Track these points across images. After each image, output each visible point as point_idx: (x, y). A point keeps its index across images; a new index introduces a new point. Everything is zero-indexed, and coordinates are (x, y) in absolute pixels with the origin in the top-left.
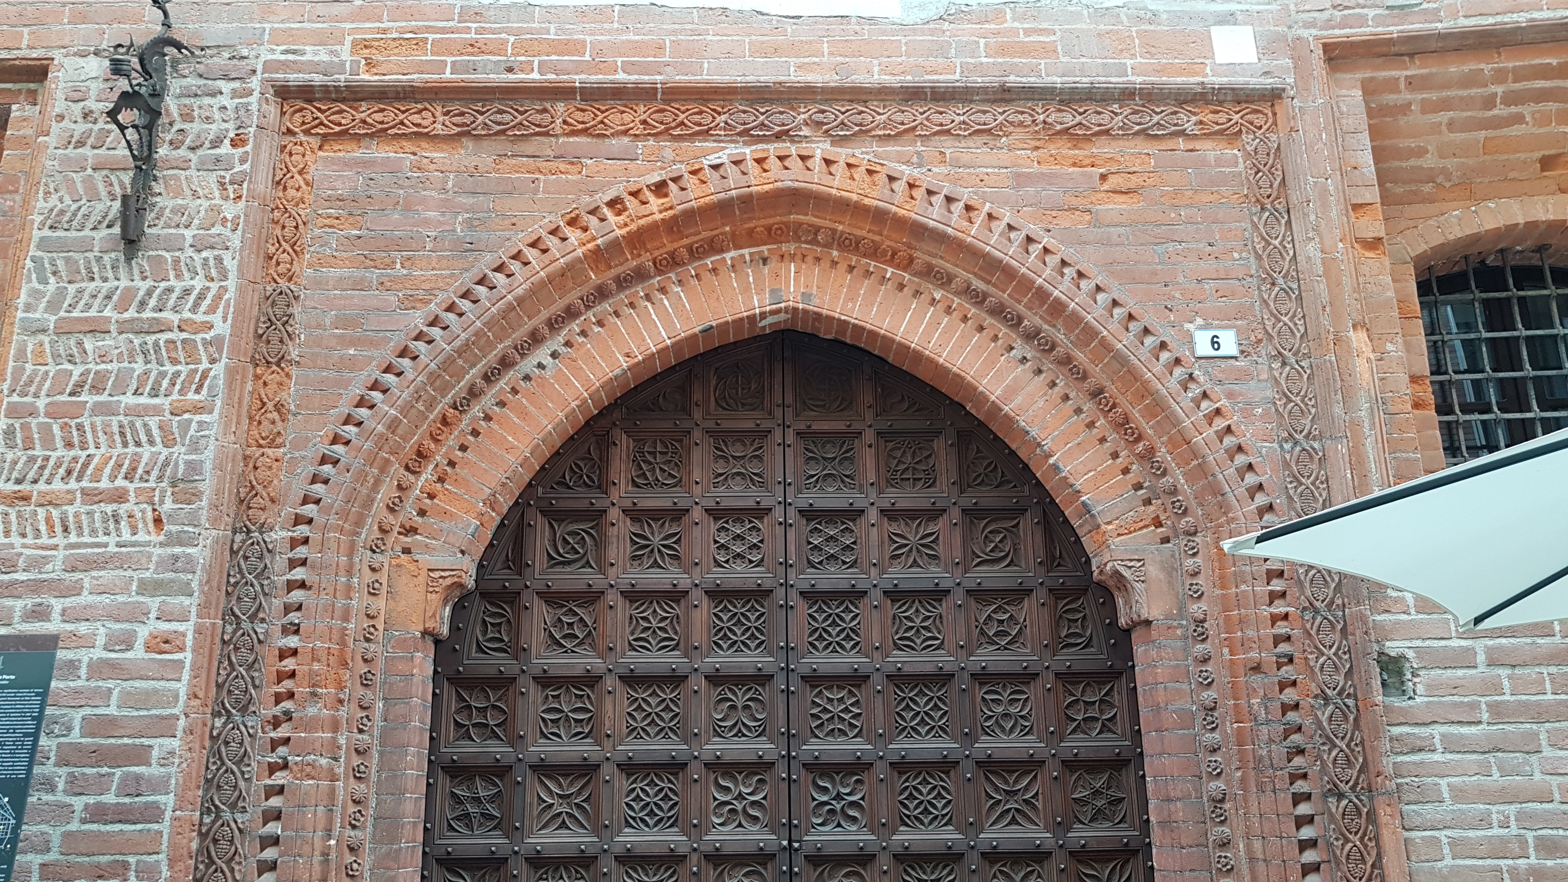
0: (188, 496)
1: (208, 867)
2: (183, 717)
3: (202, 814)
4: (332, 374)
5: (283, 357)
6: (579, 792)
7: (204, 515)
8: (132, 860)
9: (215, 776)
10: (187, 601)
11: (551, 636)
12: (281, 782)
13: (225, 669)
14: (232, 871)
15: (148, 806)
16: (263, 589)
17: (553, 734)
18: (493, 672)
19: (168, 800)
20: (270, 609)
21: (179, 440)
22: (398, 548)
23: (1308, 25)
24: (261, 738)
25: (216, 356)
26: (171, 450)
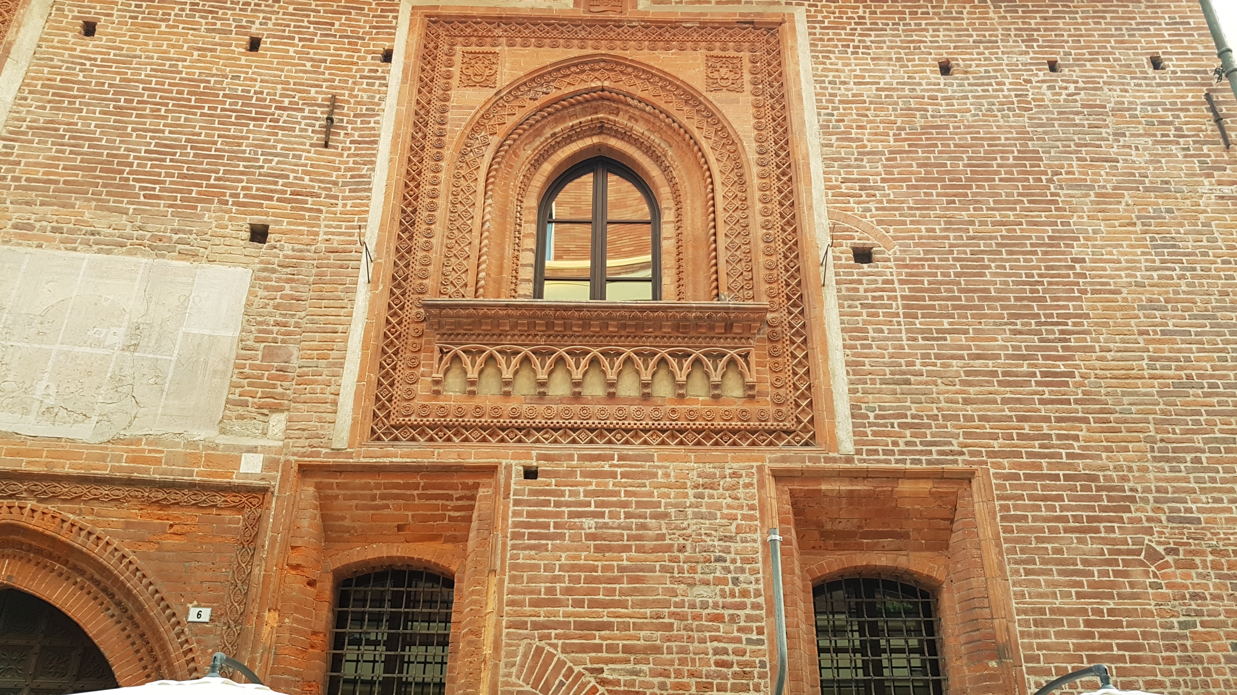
23: (294, 454)
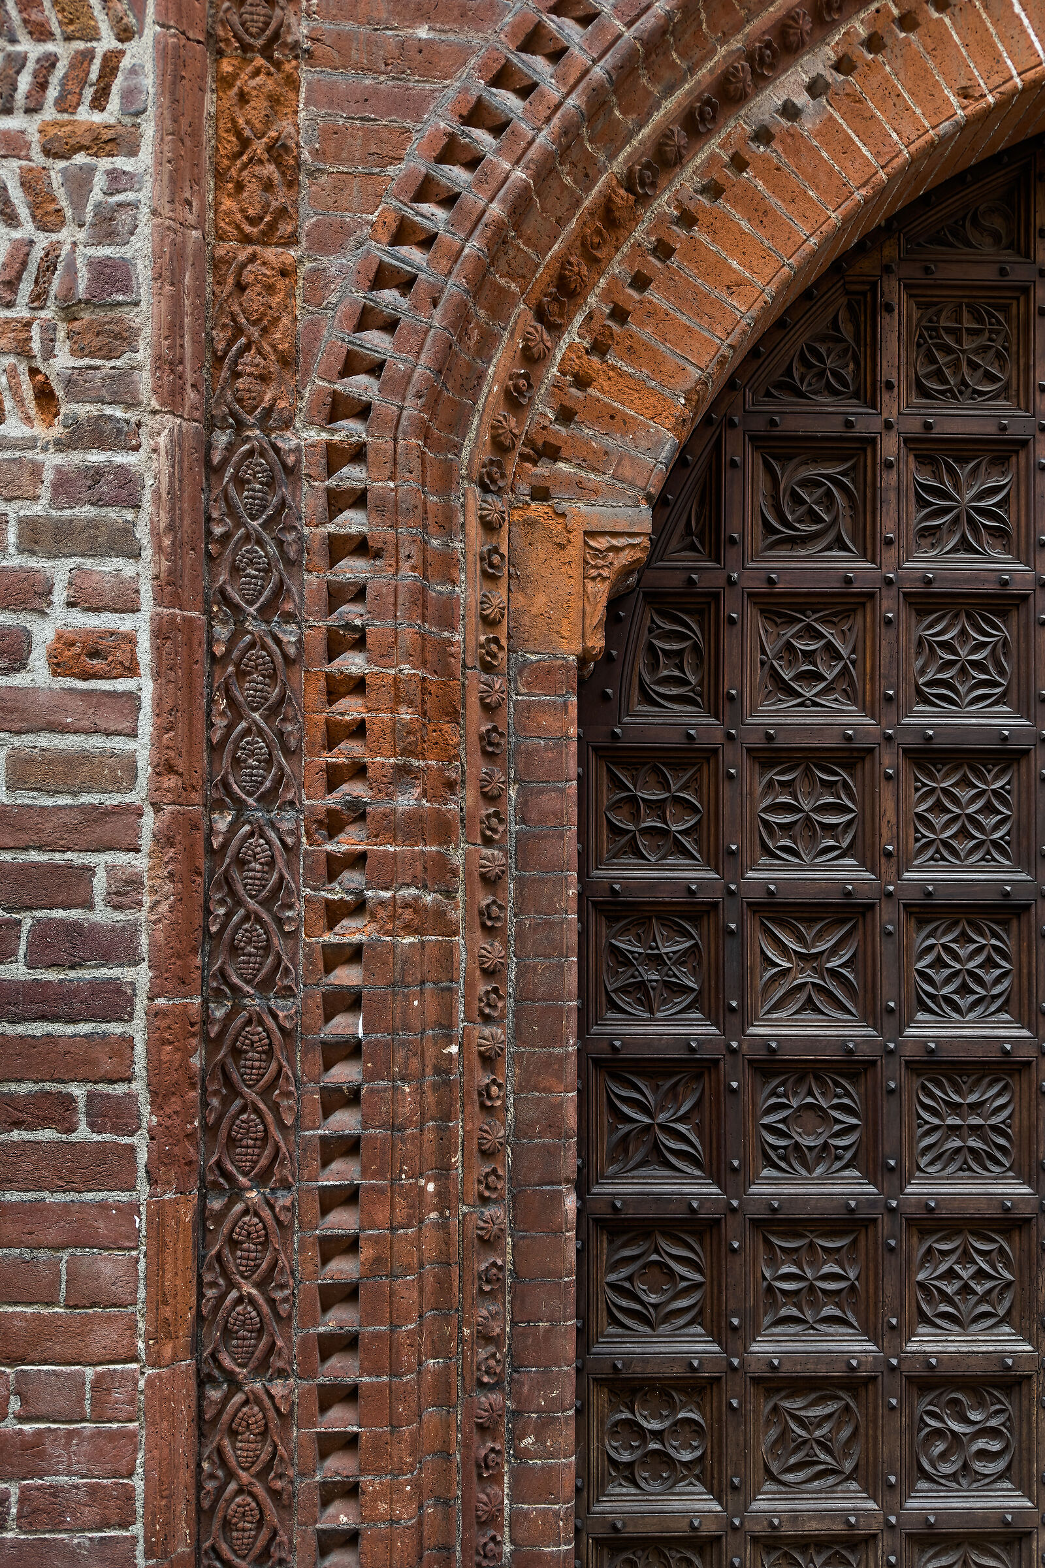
0: (104, 339)
1: (226, 1102)
2: (148, 809)
3: (205, 1002)
4: (386, 83)
5: (276, 36)
6: (834, 951)
7: (145, 381)
8: (78, 1091)
9: (223, 927)
10: (129, 569)
11: (775, 675)
12: (356, 938)
13: (222, 714)
14: (275, 1108)
15: (97, 987)
16: (282, 552)
17: (785, 849)
18: (674, 739)
19: (140, 976)
20: (301, 596)
21: (69, 213)
22: (524, 489)
24: (307, 854)
25: (131, 20)
26: (54, 237)
